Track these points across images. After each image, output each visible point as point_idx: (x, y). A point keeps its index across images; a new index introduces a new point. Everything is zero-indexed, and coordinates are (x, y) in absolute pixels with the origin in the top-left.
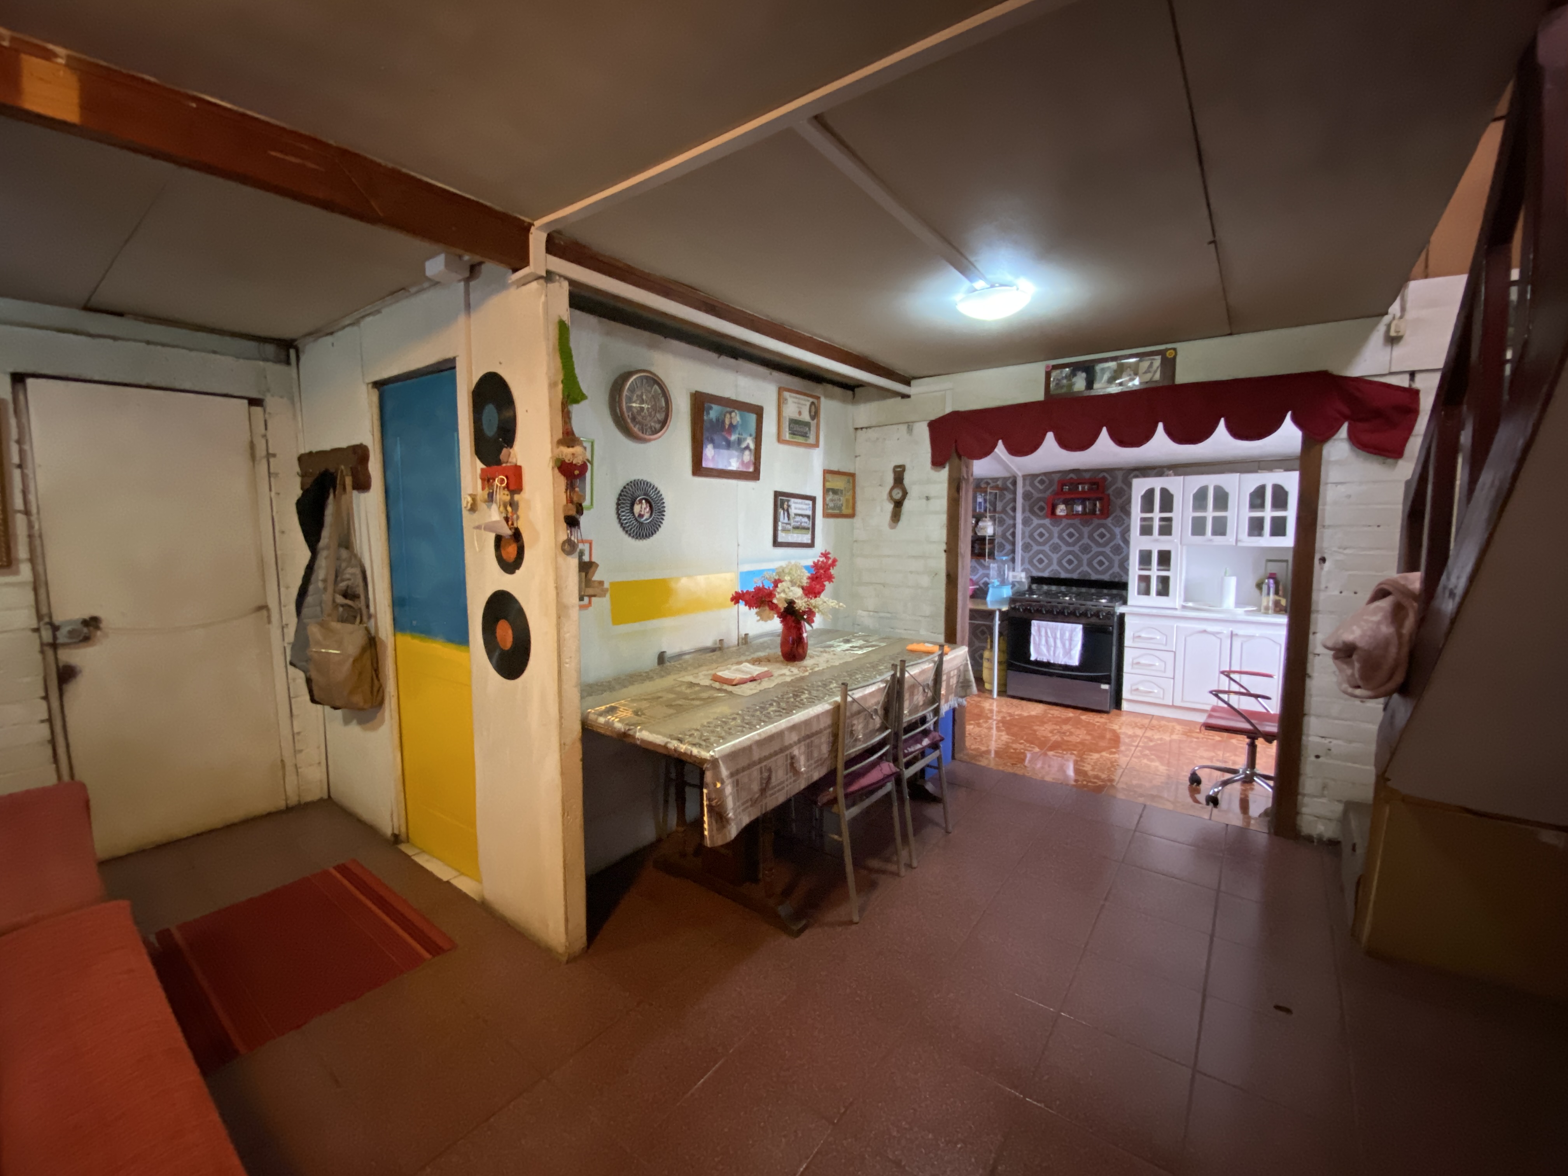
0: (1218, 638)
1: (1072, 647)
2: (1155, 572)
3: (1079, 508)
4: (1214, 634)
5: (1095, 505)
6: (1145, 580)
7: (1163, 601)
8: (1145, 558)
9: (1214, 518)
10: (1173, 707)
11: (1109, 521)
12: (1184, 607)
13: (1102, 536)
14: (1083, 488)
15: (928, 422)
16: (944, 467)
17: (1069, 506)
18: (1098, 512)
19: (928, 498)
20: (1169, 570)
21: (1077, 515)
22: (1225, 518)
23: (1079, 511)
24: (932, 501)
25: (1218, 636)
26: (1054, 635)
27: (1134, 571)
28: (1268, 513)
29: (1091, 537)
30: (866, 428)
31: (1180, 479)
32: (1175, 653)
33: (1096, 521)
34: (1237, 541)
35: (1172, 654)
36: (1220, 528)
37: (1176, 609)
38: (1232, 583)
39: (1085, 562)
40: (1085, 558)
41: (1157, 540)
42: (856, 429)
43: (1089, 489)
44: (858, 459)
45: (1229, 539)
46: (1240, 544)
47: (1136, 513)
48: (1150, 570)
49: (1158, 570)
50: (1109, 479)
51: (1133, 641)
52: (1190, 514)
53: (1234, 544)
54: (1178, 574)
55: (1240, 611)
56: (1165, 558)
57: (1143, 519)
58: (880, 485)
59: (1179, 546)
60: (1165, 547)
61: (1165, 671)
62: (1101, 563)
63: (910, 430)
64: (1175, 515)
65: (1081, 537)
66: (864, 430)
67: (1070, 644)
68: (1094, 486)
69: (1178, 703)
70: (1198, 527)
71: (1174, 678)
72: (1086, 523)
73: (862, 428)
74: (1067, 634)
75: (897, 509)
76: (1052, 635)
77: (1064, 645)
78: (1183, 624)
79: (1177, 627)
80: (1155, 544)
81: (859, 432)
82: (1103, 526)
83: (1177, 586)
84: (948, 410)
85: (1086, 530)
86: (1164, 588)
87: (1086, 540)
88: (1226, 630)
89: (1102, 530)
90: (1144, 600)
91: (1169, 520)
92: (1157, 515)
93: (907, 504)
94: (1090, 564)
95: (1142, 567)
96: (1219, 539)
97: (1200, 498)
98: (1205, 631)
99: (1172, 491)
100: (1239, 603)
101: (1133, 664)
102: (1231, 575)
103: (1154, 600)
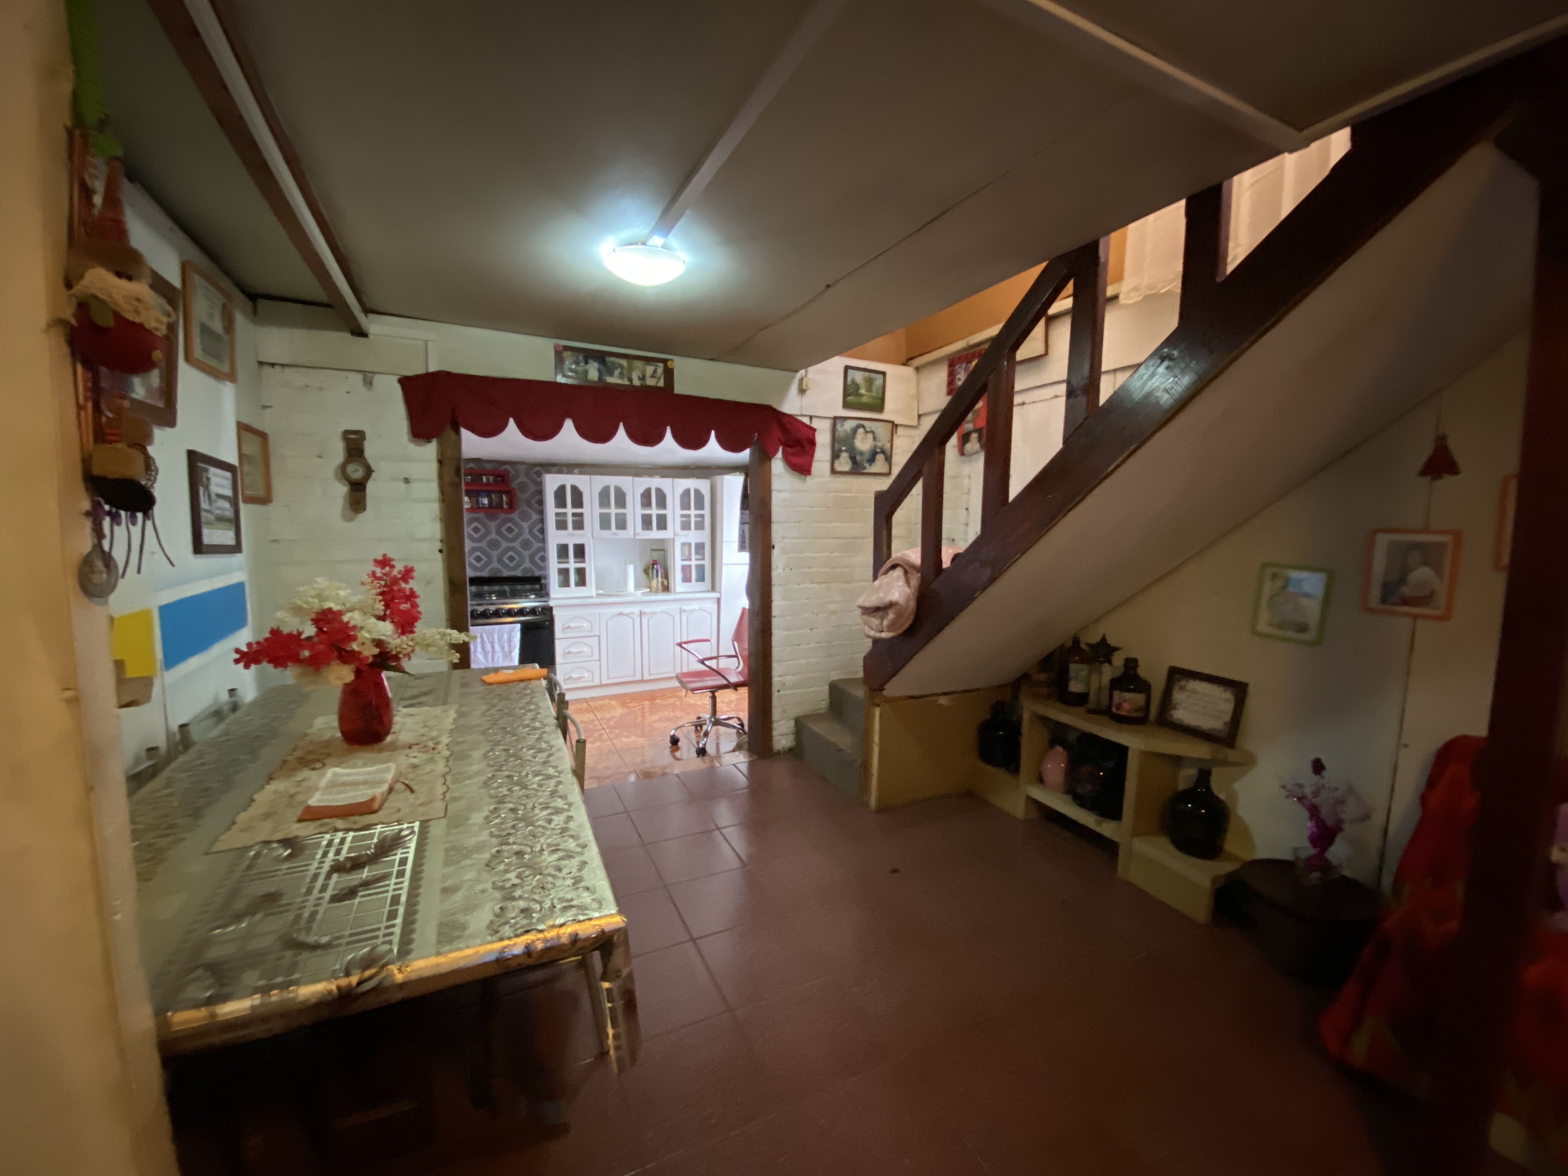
0: (631, 618)
1: (512, 649)
2: (572, 565)
3: (486, 501)
4: (628, 615)
5: (501, 498)
6: (564, 573)
7: (581, 591)
8: (563, 550)
9: (616, 515)
10: (601, 686)
11: (515, 516)
12: (598, 595)
13: (510, 530)
14: (488, 480)
15: (399, 377)
16: (430, 442)
17: (474, 499)
18: (505, 506)
19: (407, 481)
20: (584, 562)
21: (483, 508)
22: (624, 515)
23: (485, 504)
24: (414, 486)
25: (631, 616)
26: (491, 640)
27: (554, 565)
28: (654, 511)
29: (499, 532)
30: (283, 365)
31: (587, 477)
32: (599, 636)
33: (502, 516)
34: (635, 534)
35: (597, 638)
36: (622, 524)
37: (592, 597)
38: (631, 569)
39: (495, 559)
40: (495, 554)
41: (572, 535)
42: (261, 363)
43: (495, 481)
44: (268, 411)
45: (628, 533)
46: (637, 537)
47: (551, 509)
48: (568, 563)
49: (575, 562)
50: (513, 472)
51: (563, 632)
52: (598, 511)
53: (633, 537)
54: (590, 565)
55: (639, 593)
56: (580, 551)
57: (557, 514)
58: (319, 457)
59: (591, 539)
60: (579, 541)
61: (592, 655)
62: (511, 559)
63: (368, 383)
64: (585, 510)
65: (488, 533)
66: (277, 368)
67: (510, 646)
68: (499, 479)
69: (605, 681)
70: (605, 523)
71: (600, 660)
72: (492, 517)
73: (273, 365)
74: (506, 636)
75: (359, 494)
76: (488, 639)
77: (502, 648)
78: (603, 610)
79: (599, 613)
80: (571, 538)
81: (267, 370)
82: (511, 520)
83: (590, 576)
84: (433, 367)
85: (493, 525)
86: (582, 580)
87: (494, 536)
88: (636, 610)
89: (509, 524)
90: (565, 592)
91: (581, 515)
92: (569, 510)
93: (371, 487)
94: (500, 561)
95: (560, 560)
96: (621, 533)
97: (604, 495)
98: (621, 614)
99: (581, 488)
100: (637, 586)
101: (564, 655)
102: (630, 563)
103: (573, 590)
